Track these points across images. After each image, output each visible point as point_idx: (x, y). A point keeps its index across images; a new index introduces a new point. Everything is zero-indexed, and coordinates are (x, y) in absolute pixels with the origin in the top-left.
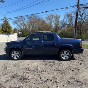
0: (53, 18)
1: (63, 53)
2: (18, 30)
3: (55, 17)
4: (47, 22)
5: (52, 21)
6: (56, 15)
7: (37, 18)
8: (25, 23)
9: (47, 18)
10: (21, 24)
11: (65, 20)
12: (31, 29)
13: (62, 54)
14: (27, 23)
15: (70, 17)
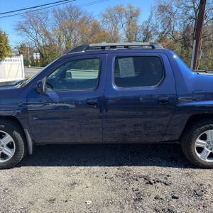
0: (121, 18)
1: (201, 138)
2: (31, 49)
3: (126, 14)
4: (107, 27)
5: (120, 23)
6: (130, 7)
7: (80, 17)
8: (49, 29)
9: (105, 17)
10: (37, 32)
11: (154, 21)
12: (64, 45)
13: (198, 140)
14: (54, 30)
15: (167, 14)
